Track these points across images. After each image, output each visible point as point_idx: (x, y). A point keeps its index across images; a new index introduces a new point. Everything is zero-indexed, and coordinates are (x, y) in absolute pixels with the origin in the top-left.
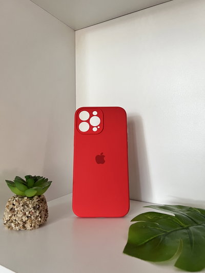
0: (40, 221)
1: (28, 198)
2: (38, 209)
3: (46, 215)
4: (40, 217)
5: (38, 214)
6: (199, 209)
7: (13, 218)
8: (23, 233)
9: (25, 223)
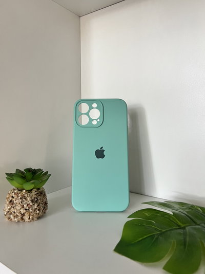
0: (39, 214)
1: (26, 191)
2: (36, 202)
3: (44, 208)
4: (39, 210)
5: (36, 207)
6: (200, 207)
7: (12, 210)
8: (21, 225)
9: (23, 215)
